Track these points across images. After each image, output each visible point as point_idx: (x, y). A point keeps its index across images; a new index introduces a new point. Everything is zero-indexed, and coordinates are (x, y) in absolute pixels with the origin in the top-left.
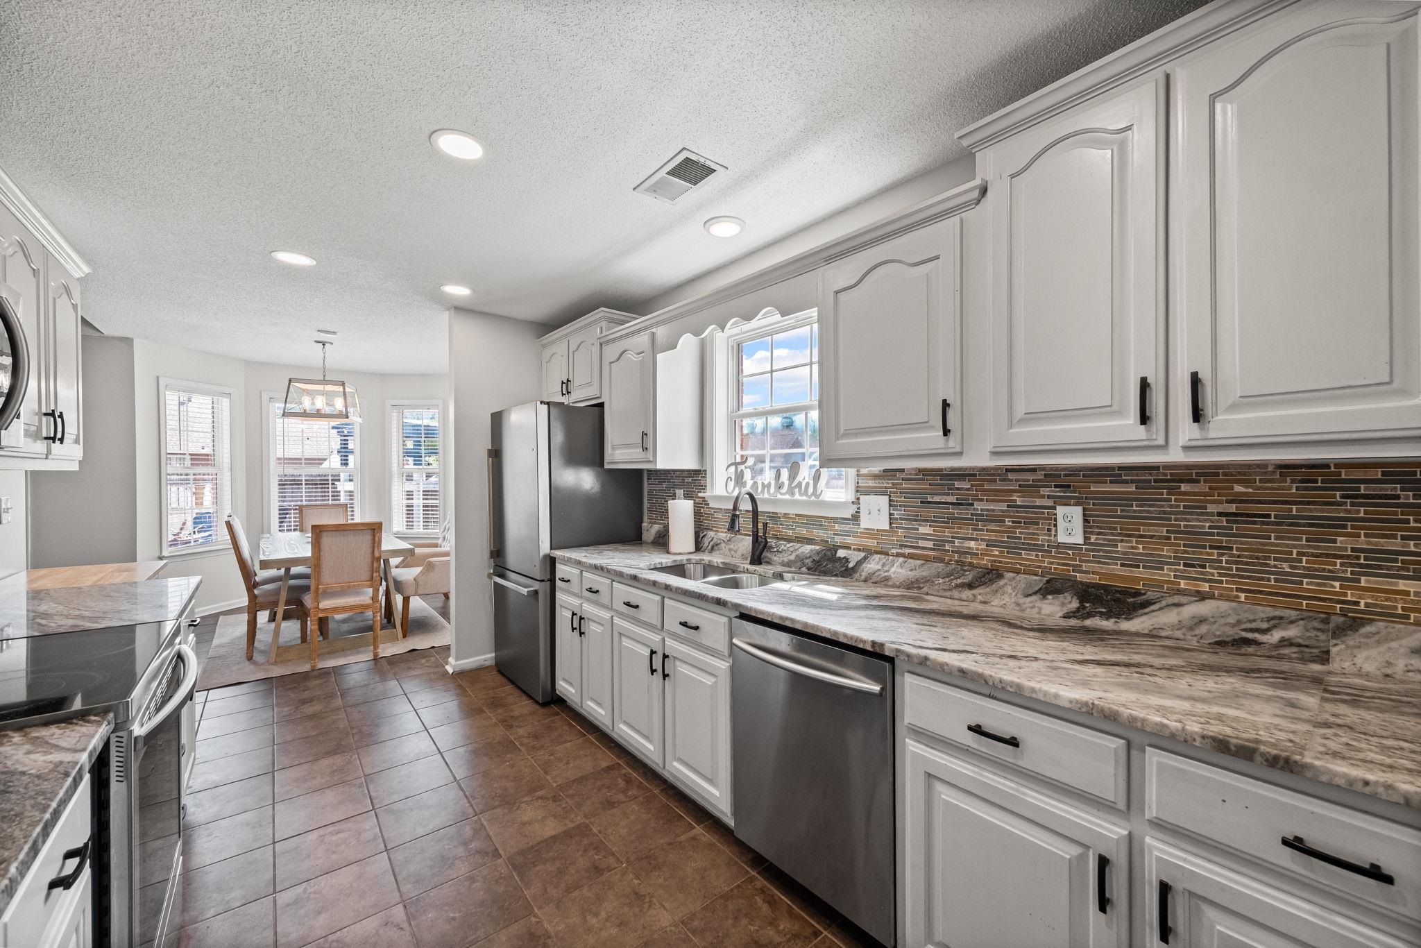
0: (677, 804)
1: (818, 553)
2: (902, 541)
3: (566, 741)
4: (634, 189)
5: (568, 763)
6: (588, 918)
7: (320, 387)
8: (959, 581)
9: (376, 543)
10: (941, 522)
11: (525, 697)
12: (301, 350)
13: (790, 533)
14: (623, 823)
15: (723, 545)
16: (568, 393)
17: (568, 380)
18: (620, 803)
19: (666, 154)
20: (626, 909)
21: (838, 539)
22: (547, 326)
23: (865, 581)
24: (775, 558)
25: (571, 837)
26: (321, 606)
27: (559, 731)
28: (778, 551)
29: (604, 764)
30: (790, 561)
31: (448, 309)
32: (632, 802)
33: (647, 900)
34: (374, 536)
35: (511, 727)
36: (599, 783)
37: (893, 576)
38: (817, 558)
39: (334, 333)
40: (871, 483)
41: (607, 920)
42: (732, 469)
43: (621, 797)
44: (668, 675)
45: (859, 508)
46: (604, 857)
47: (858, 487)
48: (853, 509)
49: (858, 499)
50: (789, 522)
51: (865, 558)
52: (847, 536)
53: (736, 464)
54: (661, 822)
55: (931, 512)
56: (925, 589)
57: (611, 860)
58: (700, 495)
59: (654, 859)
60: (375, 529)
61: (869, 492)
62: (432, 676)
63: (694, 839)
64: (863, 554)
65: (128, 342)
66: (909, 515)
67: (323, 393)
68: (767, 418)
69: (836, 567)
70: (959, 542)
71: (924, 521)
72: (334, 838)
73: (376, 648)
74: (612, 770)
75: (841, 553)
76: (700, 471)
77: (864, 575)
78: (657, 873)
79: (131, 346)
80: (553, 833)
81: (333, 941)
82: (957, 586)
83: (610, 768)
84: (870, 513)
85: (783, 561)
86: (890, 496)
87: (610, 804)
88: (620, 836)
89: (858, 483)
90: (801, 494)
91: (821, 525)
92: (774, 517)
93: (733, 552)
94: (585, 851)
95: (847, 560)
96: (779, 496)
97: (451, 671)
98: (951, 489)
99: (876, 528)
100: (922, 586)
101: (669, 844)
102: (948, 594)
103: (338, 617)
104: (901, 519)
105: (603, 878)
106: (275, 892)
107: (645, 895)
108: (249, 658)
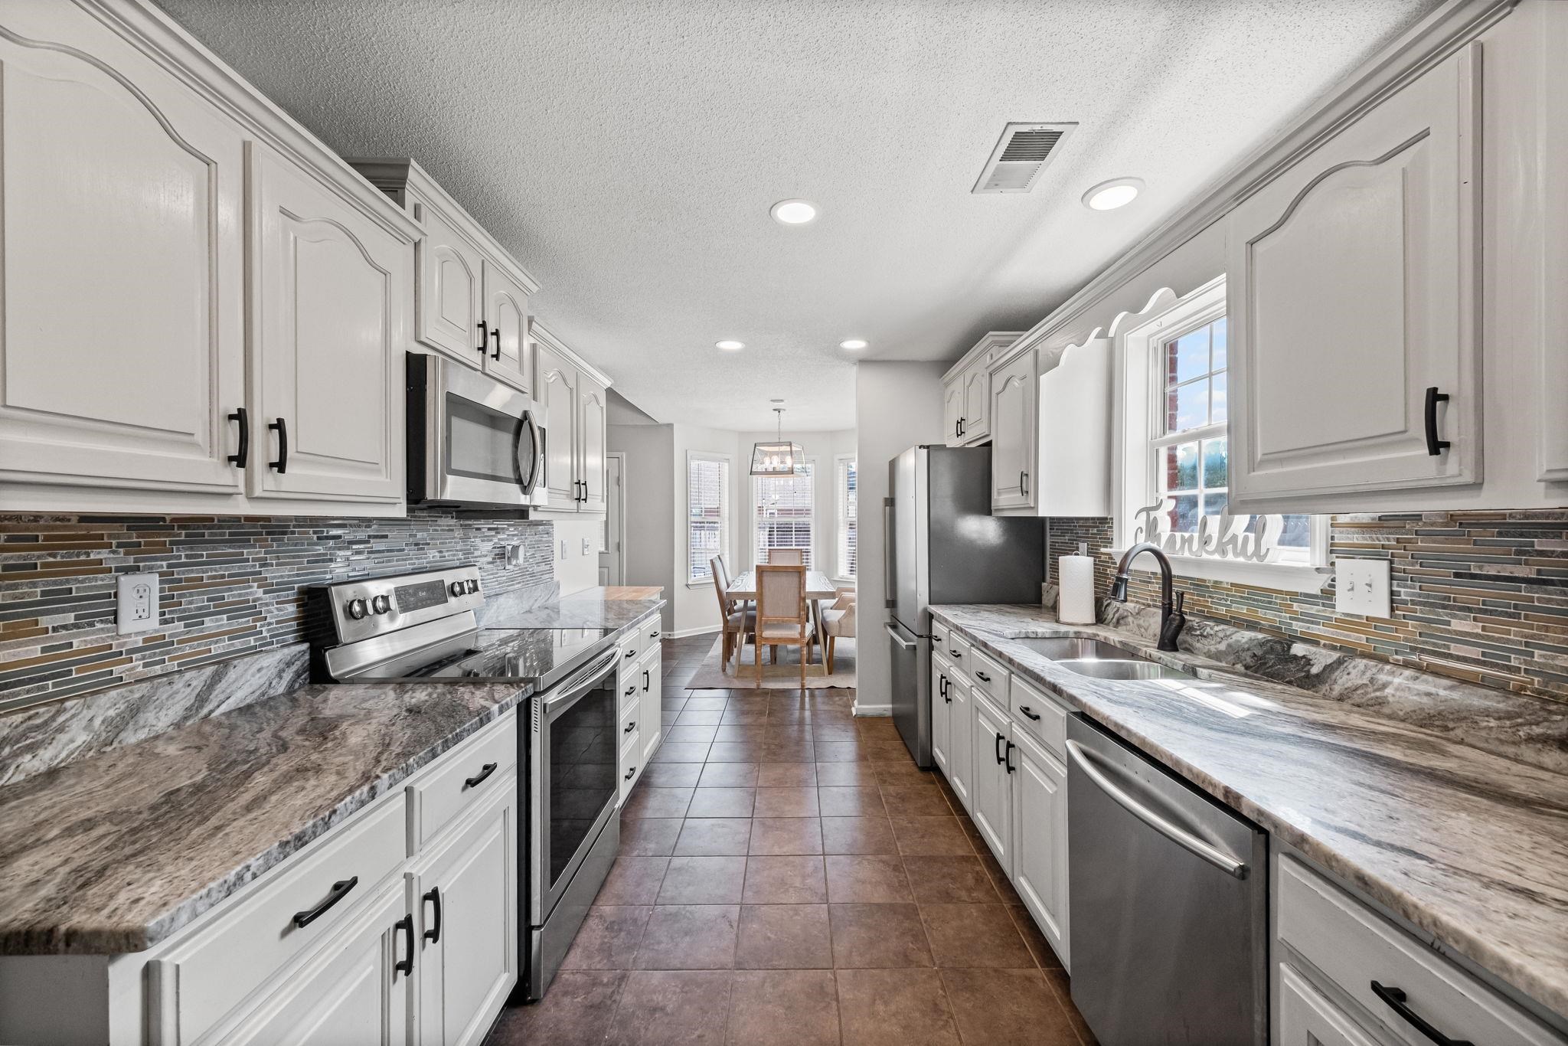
0: (1025, 930)
1: (1262, 644)
2: (1415, 641)
3: (930, 814)
4: (972, 191)
5: (923, 837)
6: (878, 1002)
7: (776, 449)
8: (1537, 730)
9: (801, 584)
10: (1501, 614)
11: (908, 757)
12: (763, 419)
13: (1223, 610)
14: (954, 923)
15: (1130, 619)
16: (962, 433)
17: (962, 420)
18: (959, 900)
19: (992, 138)
20: (917, 1014)
21: (1298, 627)
22: (946, 363)
23: (1341, 699)
24: (1198, 645)
25: (895, 913)
26: (764, 635)
27: (927, 800)
28: (1202, 635)
29: (960, 852)
30: (1220, 652)
31: (855, 364)
32: (973, 906)
33: (944, 1017)
34: (800, 578)
35: (885, 782)
36: (945, 870)
37: (1391, 699)
38: (1259, 652)
39: (782, 401)
40: (1357, 538)
41: (894, 1015)
42: (1144, 515)
43: (964, 894)
44: (1013, 769)
45: (1333, 580)
46: (919, 949)
47: (1332, 545)
48: (1321, 583)
49: (1333, 564)
50: (1222, 594)
51: (1339, 662)
52: (1312, 623)
53: (1148, 510)
54: (997, 942)
55: (1475, 593)
56: (1459, 733)
57: (924, 956)
58: (1103, 550)
59: (971, 979)
60: (800, 572)
61: (1353, 552)
62: (839, 715)
63: (1029, 979)
64: (1335, 655)
65: (670, 426)
66: (1428, 596)
67: (777, 453)
68: (1200, 442)
69: (1289, 670)
70: (1541, 656)
71: (1461, 609)
72: (719, 830)
73: (803, 679)
74: (966, 861)
75: (1298, 649)
76: (1106, 518)
77: (1337, 689)
78: (967, 995)
79: (672, 429)
80: (880, 901)
81: (688, 911)
82: (1530, 739)
83: (965, 859)
84: (1352, 589)
85: (1209, 650)
86: (1391, 562)
87: (947, 897)
88: (944, 935)
89: (1333, 538)
90: (1236, 554)
91: (1270, 603)
92: (1199, 585)
93: (1143, 630)
94: (903, 934)
95: (1307, 661)
96: (1205, 556)
97: (854, 713)
98: (1525, 553)
99: (1365, 614)
100: (1451, 725)
101: (996, 971)
102: (1511, 750)
103: (791, 647)
104: (1413, 602)
105: (909, 971)
106: (672, 856)
107: (943, 1011)
108: (724, 670)
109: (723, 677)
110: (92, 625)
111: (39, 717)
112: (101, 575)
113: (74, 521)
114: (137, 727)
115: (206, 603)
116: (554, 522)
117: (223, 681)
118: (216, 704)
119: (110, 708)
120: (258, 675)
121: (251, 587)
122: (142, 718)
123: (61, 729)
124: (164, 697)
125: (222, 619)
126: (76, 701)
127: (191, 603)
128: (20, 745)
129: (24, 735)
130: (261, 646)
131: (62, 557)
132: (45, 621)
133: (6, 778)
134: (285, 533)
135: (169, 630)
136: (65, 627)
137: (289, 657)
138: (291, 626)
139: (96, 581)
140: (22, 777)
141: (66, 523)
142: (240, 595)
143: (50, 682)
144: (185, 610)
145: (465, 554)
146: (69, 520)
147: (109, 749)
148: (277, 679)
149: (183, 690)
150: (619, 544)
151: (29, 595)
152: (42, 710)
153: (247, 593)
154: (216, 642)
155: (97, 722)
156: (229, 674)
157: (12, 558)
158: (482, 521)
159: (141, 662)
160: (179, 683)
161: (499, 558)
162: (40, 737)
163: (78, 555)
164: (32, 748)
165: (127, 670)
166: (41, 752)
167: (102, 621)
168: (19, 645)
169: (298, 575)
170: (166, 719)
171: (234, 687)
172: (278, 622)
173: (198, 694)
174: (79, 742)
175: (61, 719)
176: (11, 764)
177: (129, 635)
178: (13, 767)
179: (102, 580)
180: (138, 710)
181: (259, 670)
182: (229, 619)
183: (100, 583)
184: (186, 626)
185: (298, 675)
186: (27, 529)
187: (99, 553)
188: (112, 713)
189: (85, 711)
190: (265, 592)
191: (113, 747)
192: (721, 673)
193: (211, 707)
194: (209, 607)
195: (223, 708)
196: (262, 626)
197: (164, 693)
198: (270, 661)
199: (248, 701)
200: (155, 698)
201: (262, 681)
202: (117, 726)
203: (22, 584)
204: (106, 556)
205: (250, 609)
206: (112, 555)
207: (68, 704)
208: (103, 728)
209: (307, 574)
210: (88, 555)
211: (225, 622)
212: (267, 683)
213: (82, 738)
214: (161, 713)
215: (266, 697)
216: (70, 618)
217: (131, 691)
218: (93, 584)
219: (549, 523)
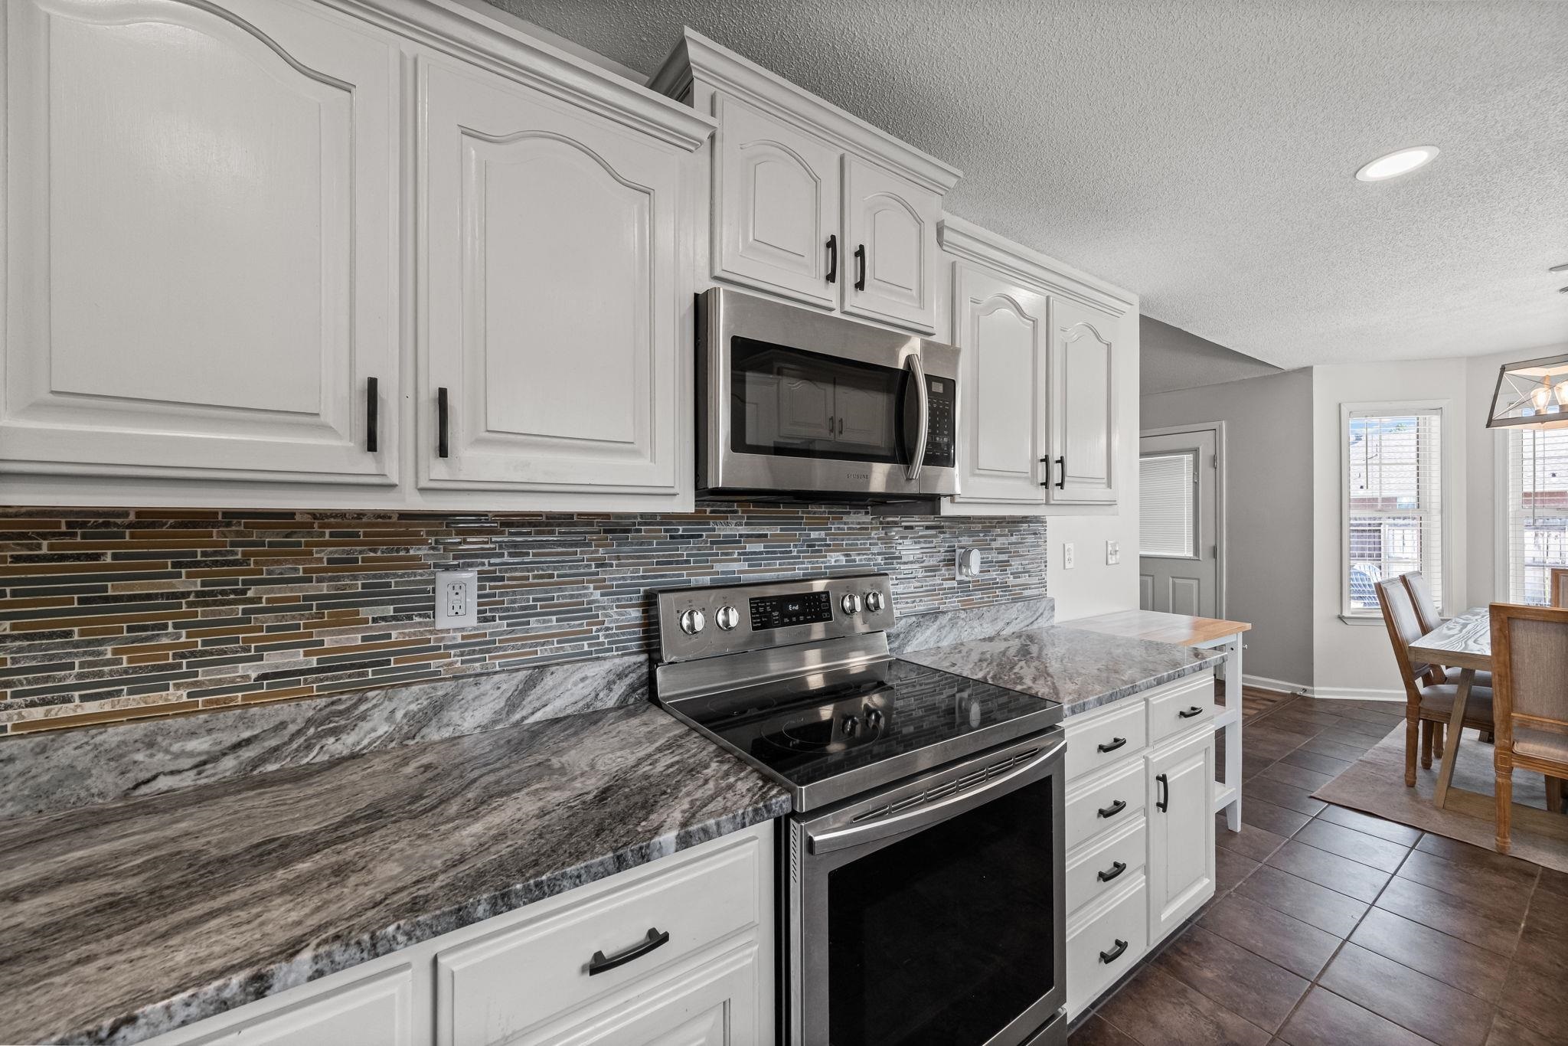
65: (1307, 372)
79: (1310, 377)
108: (1411, 784)
109: (1406, 799)
110: (410, 618)
111: (342, 704)
112: (420, 571)
113: (395, 519)
114: (440, 724)
115: (531, 603)
116: (1048, 519)
117: (538, 687)
118: (530, 711)
119: (412, 702)
120: (581, 685)
121: (587, 588)
122: (446, 716)
123: (363, 717)
124: (470, 697)
125: (550, 621)
126: (377, 692)
127: (514, 602)
128: (324, 727)
129: (327, 719)
130: (597, 652)
131: (383, 552)
132: (365, 612)
133: (311, 756)
134: (628, 531)
135: (489, 628)
136: (384, 619)
137: (621, 668)
138: (634, 633)
139: (415, 576)
140: (326, 758)
141: (388, 521)
142: (572, 597)
143: (370, 670)
144: (507, 610)
145: (886, 559)
146: (390, 518)
147: (411, 742)
148: (605, 692)
149: (491, 692)
150: (1215, 549)
151: (350, 586)
152: (344, 697)
153: (580, 594)
154: (543, 644)
155: (399, 715)
156: (545, 680)
157: (336, 552)
158: (916, 518)
159: (460, 658)
160: (487, 684)
161: (946, 565)
162: (343, 722)
163: (398, 551)
164: (335, 732)
165: (445, 665)
166: (344, 737)
167: (420, 615)
168: (341, 633)
169: (643, 577)
170: (472, 720)
171: (551, 695)
172: (618, 628)
173: (509, 698)
174: (380, 732)
175: (363, 708)
176: (315, 745)
177: (448, 631)
178: (318, 747)
179: (421, 575)
180: (442, 708)
181: (583, 679)
182: (558, 620)
183: (419, 578)
184: (508, 625)
185: (633, 689)
186: (349, 526)
187: (419, 549)
188: (414, 707)
189: (386, 703)
190: (602, 595)
191: (416, 741)
192: (1404, 789)
193: (524, 713)
194: (535, 607)
195: (539, 716)
196: (598, 631)
197: (470, 692)
198: (597, 672)
199: (569, 711)
200: (461, 697)
201: (586, 692)
202: (420, 721)
203: (343, 577)
204: (426, 552)
205: (587, 612)
206: (432, 552)
207: (370, 694)
208: (405, 721)
209: (656, 577)
210: (408, 551)
211: (554, 623)
212: (593, 694)
213: (384, 729)
214: (466, 714)
215: (591, 710)
216: (389, 611)
217: (434, 688)
218: (412, 578)
219: (1038, 520)
